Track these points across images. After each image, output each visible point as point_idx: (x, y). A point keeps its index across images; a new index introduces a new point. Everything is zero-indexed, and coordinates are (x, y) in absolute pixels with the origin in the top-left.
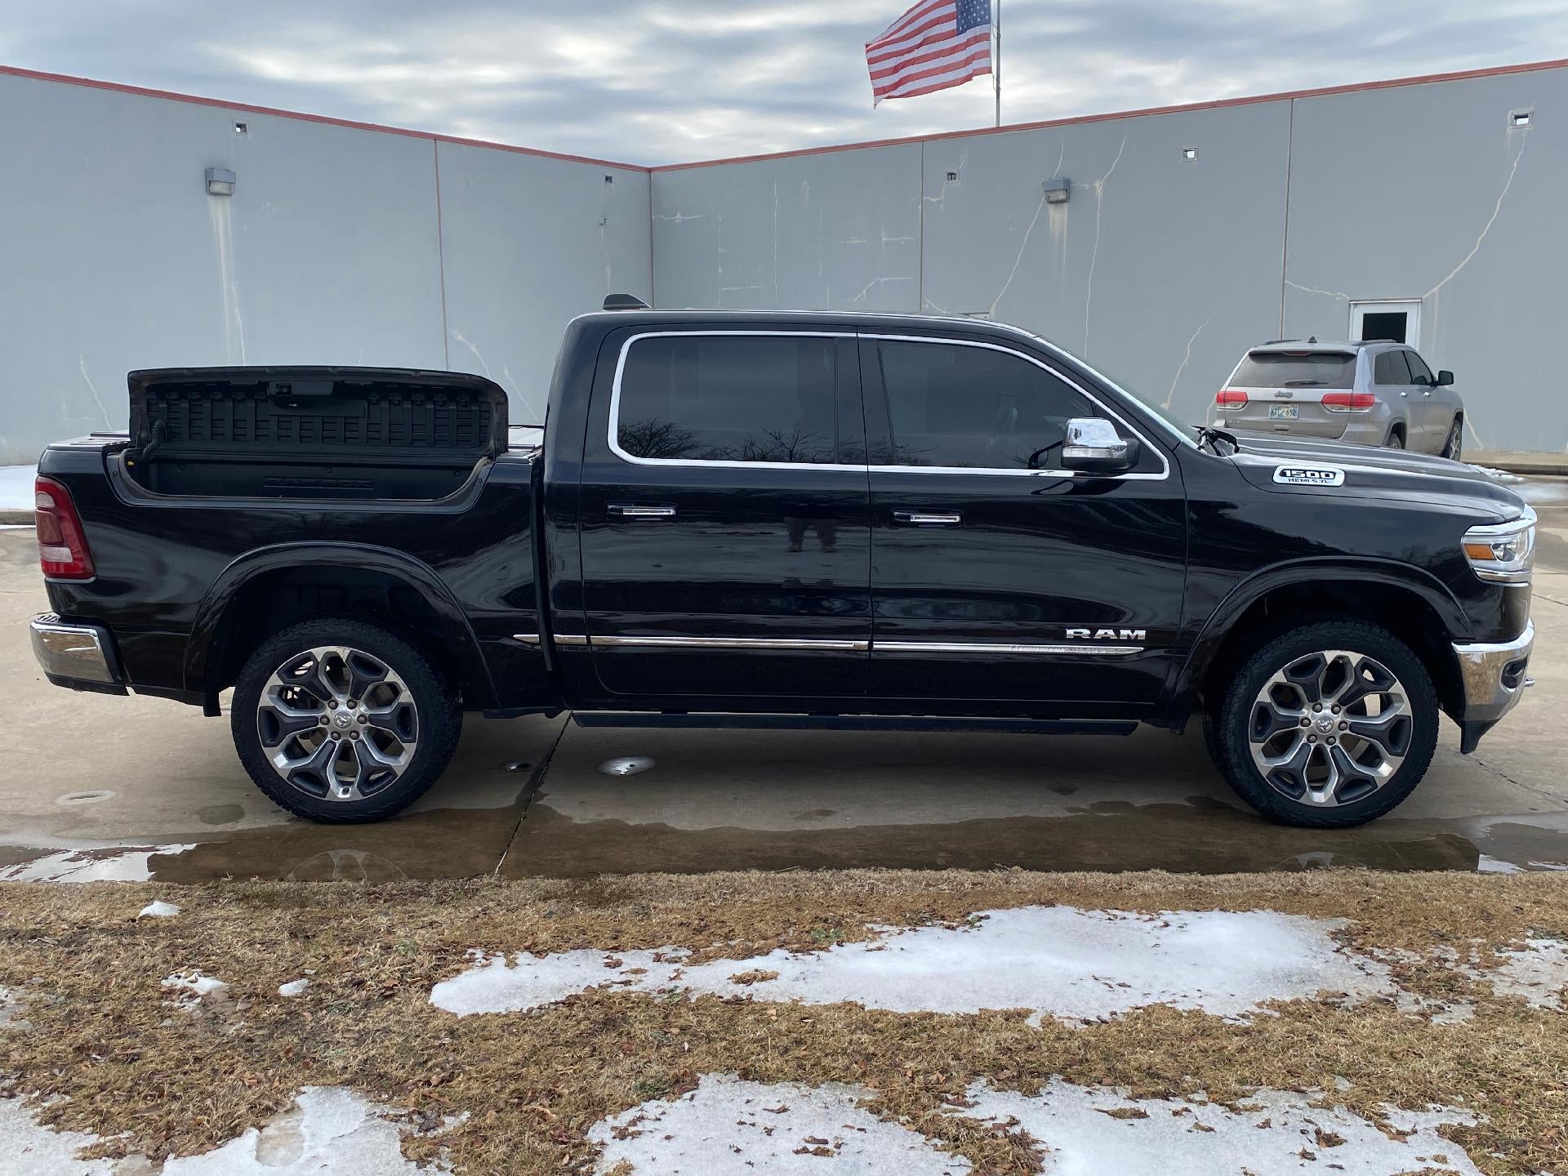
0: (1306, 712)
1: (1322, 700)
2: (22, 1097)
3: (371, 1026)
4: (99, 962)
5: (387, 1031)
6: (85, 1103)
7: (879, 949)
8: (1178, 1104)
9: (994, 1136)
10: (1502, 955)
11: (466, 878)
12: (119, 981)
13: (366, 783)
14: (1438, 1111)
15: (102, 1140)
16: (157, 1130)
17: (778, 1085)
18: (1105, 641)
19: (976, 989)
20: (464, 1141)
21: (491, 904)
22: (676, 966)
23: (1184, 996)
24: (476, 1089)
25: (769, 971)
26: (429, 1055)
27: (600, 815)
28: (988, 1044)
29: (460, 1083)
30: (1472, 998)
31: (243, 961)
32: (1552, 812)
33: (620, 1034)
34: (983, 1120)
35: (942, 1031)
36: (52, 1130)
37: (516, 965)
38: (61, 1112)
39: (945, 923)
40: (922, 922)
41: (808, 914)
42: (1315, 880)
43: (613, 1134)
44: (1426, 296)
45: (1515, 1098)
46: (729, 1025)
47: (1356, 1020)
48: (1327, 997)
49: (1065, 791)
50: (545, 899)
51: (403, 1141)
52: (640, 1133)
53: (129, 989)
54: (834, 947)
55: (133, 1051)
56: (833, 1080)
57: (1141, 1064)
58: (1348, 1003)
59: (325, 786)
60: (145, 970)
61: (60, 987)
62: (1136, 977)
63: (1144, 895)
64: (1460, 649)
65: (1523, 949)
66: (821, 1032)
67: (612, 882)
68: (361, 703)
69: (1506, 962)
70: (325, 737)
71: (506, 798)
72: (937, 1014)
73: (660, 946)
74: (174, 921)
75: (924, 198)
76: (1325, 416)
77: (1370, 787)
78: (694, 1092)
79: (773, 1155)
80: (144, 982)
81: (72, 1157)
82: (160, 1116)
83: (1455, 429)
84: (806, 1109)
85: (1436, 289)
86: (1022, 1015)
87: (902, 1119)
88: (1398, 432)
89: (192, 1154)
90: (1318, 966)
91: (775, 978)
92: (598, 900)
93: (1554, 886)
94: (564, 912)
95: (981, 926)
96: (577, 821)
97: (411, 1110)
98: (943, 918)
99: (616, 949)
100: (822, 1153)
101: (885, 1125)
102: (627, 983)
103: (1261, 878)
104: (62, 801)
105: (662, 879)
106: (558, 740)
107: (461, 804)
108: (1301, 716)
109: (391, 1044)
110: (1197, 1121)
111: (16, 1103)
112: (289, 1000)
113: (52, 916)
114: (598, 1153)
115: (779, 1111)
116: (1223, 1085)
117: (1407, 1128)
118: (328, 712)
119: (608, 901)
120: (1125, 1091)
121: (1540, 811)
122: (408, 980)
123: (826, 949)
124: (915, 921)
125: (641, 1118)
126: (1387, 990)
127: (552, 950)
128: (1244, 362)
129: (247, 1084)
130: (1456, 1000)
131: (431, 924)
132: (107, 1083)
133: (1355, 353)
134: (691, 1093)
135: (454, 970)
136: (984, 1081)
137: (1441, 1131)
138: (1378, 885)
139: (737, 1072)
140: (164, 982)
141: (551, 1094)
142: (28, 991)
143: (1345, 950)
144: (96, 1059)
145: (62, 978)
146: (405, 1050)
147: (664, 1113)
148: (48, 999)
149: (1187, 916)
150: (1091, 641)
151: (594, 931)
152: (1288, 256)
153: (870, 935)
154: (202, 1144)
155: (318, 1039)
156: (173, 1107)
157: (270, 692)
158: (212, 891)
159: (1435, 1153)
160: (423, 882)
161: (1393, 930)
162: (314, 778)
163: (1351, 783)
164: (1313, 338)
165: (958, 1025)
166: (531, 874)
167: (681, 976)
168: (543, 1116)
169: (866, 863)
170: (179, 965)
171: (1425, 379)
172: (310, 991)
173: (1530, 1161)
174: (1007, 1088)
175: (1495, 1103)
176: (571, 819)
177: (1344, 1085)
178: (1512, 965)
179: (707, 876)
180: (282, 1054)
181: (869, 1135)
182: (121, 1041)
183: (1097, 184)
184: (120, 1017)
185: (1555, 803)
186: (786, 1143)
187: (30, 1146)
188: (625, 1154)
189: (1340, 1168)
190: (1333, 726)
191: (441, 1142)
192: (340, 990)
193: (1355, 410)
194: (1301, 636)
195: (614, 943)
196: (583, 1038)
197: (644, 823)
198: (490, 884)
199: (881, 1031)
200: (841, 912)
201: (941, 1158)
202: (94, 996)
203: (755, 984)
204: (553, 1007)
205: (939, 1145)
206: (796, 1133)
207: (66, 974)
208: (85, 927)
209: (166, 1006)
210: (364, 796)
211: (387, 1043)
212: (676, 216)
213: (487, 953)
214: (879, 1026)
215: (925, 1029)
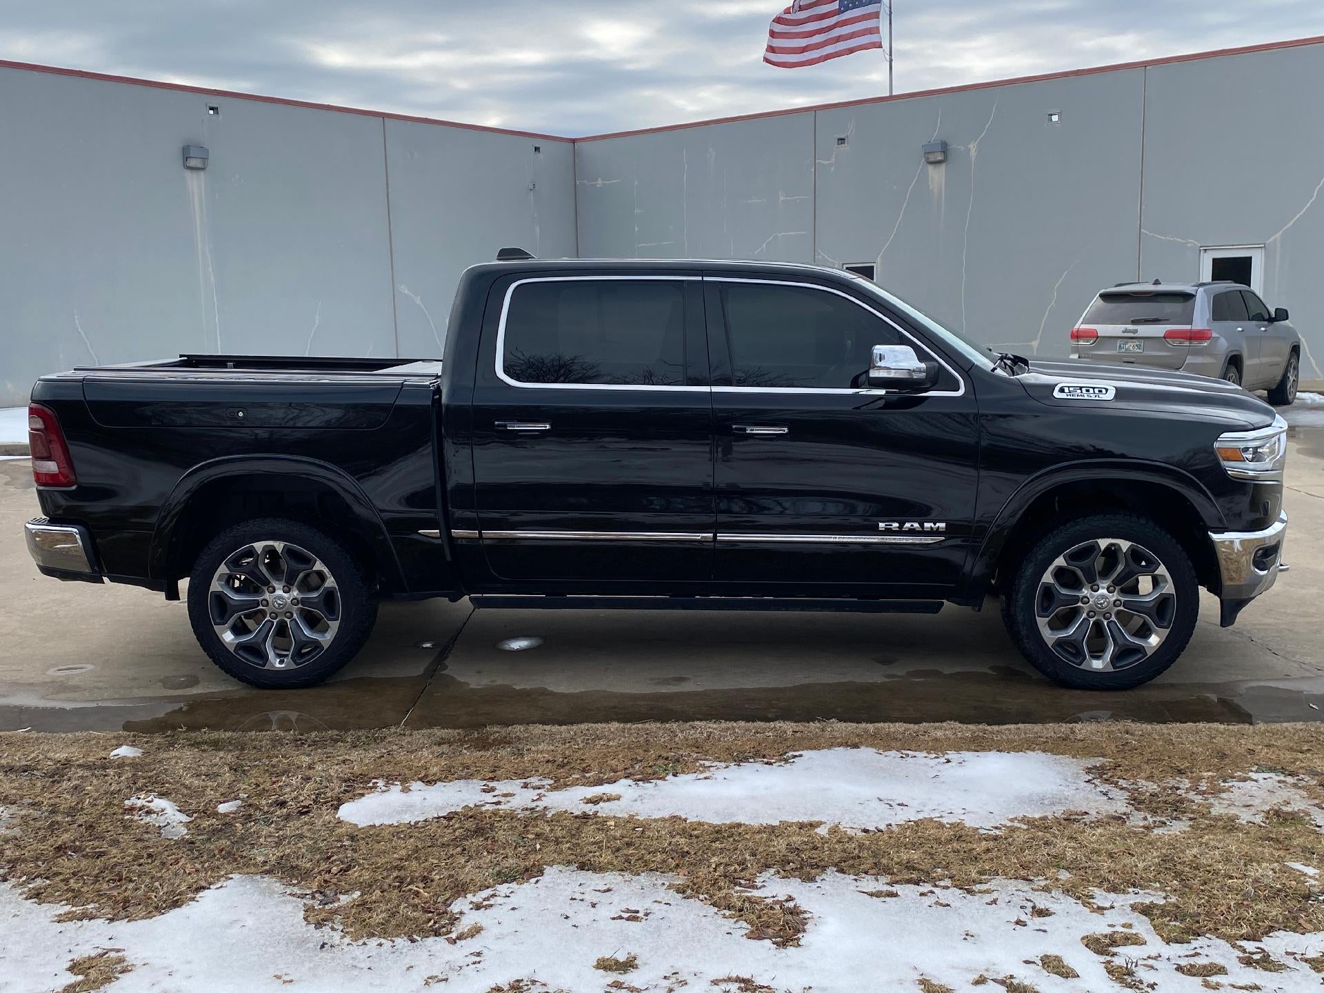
0: (1086, 592)
1: (1098, 582)
2: (13, 881)
3: (288, 833)
4: (76, 787)
5: (301, 836)
6: (61, 885)
7: (706, 778)
8: (926, 887)
9: (772, 908)
10: (1226, 784)
11: (377, 729)
12: (91, 801)
13: (298, 655)
14: (1136, 894)
15: (74, 909)
16: (116, 902)
17: (606, 874)
18: (912, 532)
19: (780, 807)
20: (354, 911)
21: (395, 747)
22: (539, 791)
23: (951, 813)
24: (367, 876)
25: (613, 794)
26: (332, 853)
27: (493, 681)
28: (781, 845)
29: (355, 872)
30: (1192, 816)
31: (190, 788)
32: (1303, 678)
33: (486, 839)
34: (765, 898)
35: (746, 836)
36: (36, 903)
37: (410, 790)
38: (43, 891)
39: (765, 760)
40: (746, 760)
41: (652, 753)
42: (1083, 729)
43: (471, 906)
44: (1268, 242)
45: (1202, 885)
46: (575, 834)
47: (1088, 830)
48: (1070, 815)
49: (887, 662)
50: (439, 744)
51: (306, 911)
52: (491, 906)
53: (99, 807)
54: (670, 777)
55: (101, 850)
56: (651, 870)
57: (901, 860)
58: (1087, 819)
59: (265, 657)
60: (112, 793)
61: (45, 806)
62: (914, 799)
63: (936, 740)
64: (1215, 537)
65: (1245, 780)
66: (649, 838)
67: (495, 731)
68: (294, 588)
69: (1228, 790)
70: (265, 617)
71: (416, 669)
72: (744, 824)
73: (528, 777)
74: (137, 760)
75: (817, 161)
76: (1168, 350)
77: (1141, 655)
78: (539, 878)
79: (594, 920)
80: (111, 802)
81: (49, 920)
82: (119, 893)
83: (1292, 360)
84: (626, 890)
85: (1278, 235)
86: (812, 825)
87: (701, 897)
88: (1235, 362)
89: (143, 918)
90: (1069, 792)
91: (618, 799)
92: (483, 744)
93: (1286, 734)
94: (454, 753)
95: (794, 762)
96: (473, 686)
97: (315, 890)
98: (764, 757)
99: (492, 779)
100: (635, 919)
101: (686, 900)
102: (499, 803)
103: (1037, 728)
104: (52, 672)
105: (537, 729)
106: (464, 624)
107: (378, 673)
108: (1081, 595)
109: (304, 845)
110: (937, 900)
111: (8, 885)
112: (226, 815)
113: (40, 755)
114: (456, 919)
115: (605, 891)
116: (966, 875)
117: (1108, 905)
118: (267, 596)
119: (491, 745)
120: (884, 879)
121: (1294, 677)
122: (321, 800)
123: (663, 779)
124: (740, 759)
125: (494, 896)
126: (1124, 810)
127: (440, 780)
128: (1096, 301)
129: (188, 872)
130: (1178, 817)
131: (344, 762)
132: (79, 872)
133: (1194, 293)
134: (536, 879)
135: (359, 794)
136: (772, 871)
137: (1134, 907)
138: (1137, 732)
139: (577, 865)
140: (127, 802)
141: (424, 879)
142: (19, 808)
143: (1095, 781)
144: (71, 855)
145: (46, 799)
146: (314, 849)
147: (512, 892)
148: (36, 814)
149: (966, 755)
150: (900, 532)
151: (476, 767)
152: (1143, 207)
153: (701, 769)
154: (150, 912)
155: (246, 842)
156: (130, 887)
157: (219, 579)
158: (169, 739)
159: (1123, 922)
160: (341, 732)
161: (1139, 766)
162: (255, 650)
163: (1125, 652)
164: (1157, 280)
165: (759, 832)
166: (431, 726)
167: (542, 798)
168: (417, 894)
169: (706, 717)
170: (140, 790)
171: (1262, 316)
172: (242, 809)
173: (1199, 928)
174: (790, 876)
175: (1185, 887)
176: (467, 684)
177: (1064, 875)
178: (1232, 792)
179: (574, 727)
180: (216, 852)
181: (673, 908)
182: (91, 843)
183: (971, 146)
184: (91, 826)
185: (1307, 670)
186: (605, 912)
187: (18, 913)
188: (478, 920)
189: (1045, 931)
190: (1109, 603)
191: (335, 912)
192: (266, 809)
193: (1195, 343)
194: (1078, 527)
195: (491, 775)
196: (455, 842)
197: (528, 687)
198: (396, 733)
199: (697, 837)
200: (681, 753)
201: (726, 923)
202: (72, 812)
203: (602, 804)
204: (435, 820)
205: (727, 914)
206: (615, 906)
207: (50, 796)
208: (67, 764)
209: (128, 819)
210: (297, 665)
211: (300, 845)
212: (597, 180)
213: (387, 783)
214: (696, 832)
215: (731, 836)
